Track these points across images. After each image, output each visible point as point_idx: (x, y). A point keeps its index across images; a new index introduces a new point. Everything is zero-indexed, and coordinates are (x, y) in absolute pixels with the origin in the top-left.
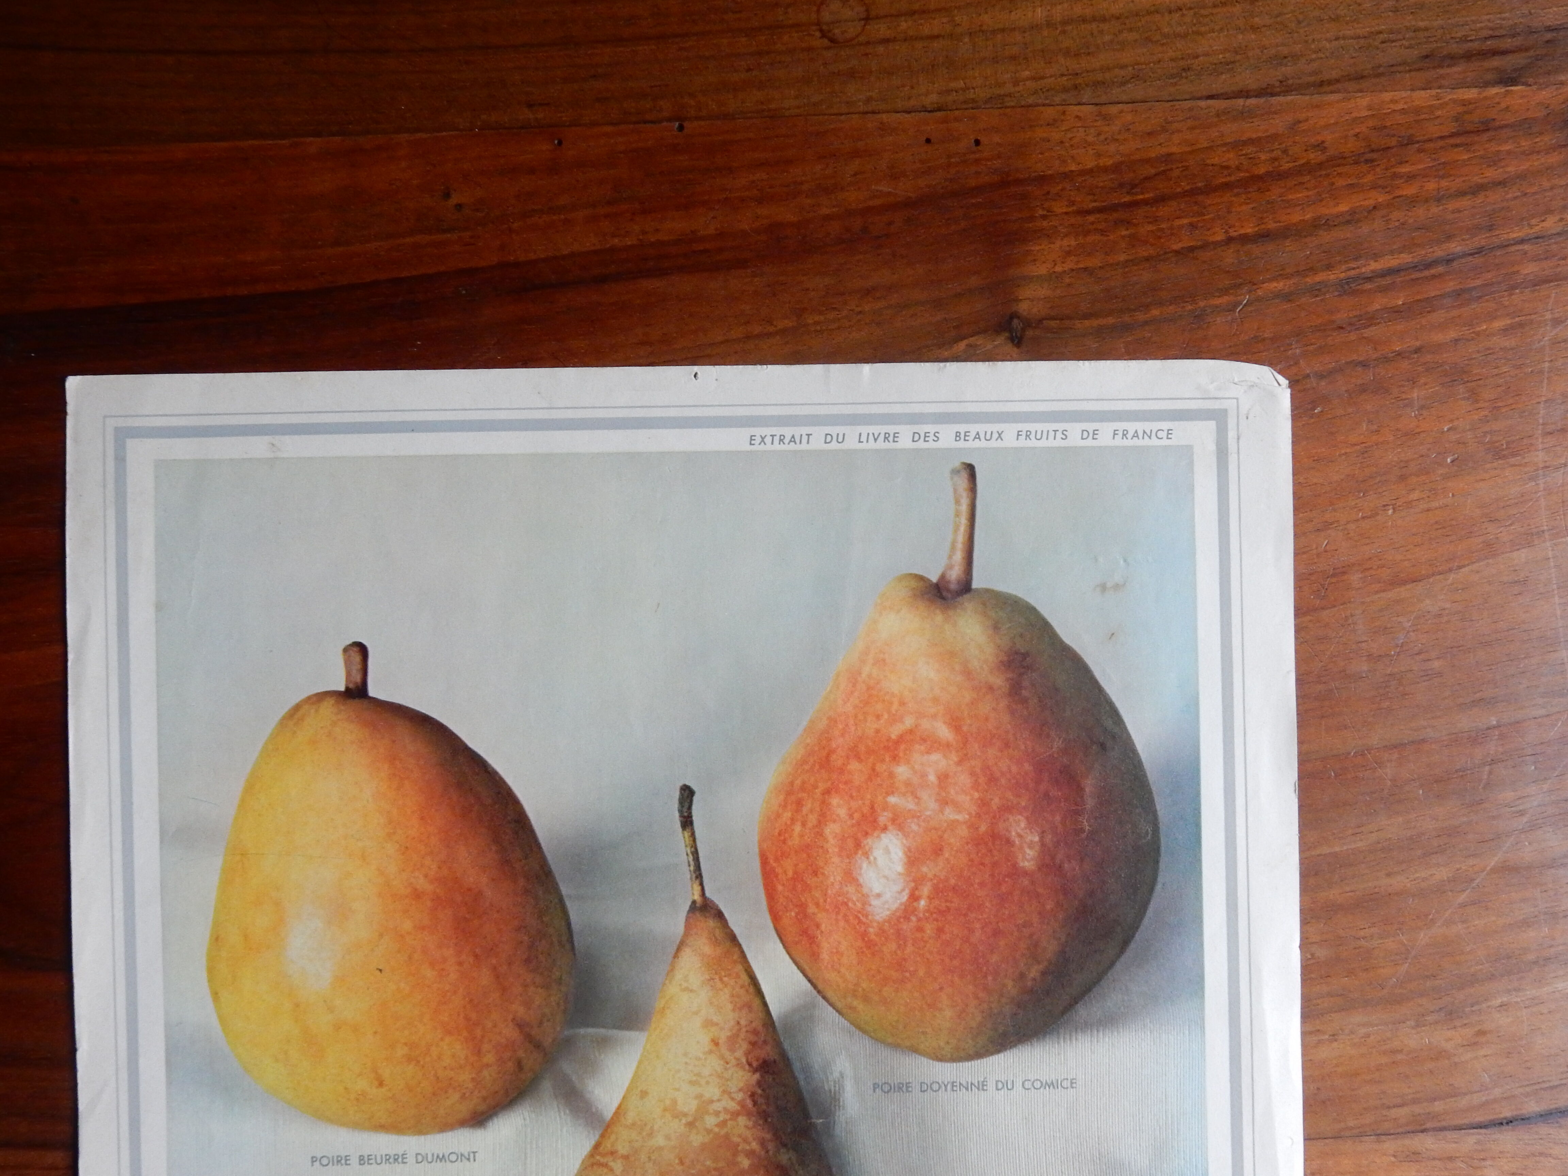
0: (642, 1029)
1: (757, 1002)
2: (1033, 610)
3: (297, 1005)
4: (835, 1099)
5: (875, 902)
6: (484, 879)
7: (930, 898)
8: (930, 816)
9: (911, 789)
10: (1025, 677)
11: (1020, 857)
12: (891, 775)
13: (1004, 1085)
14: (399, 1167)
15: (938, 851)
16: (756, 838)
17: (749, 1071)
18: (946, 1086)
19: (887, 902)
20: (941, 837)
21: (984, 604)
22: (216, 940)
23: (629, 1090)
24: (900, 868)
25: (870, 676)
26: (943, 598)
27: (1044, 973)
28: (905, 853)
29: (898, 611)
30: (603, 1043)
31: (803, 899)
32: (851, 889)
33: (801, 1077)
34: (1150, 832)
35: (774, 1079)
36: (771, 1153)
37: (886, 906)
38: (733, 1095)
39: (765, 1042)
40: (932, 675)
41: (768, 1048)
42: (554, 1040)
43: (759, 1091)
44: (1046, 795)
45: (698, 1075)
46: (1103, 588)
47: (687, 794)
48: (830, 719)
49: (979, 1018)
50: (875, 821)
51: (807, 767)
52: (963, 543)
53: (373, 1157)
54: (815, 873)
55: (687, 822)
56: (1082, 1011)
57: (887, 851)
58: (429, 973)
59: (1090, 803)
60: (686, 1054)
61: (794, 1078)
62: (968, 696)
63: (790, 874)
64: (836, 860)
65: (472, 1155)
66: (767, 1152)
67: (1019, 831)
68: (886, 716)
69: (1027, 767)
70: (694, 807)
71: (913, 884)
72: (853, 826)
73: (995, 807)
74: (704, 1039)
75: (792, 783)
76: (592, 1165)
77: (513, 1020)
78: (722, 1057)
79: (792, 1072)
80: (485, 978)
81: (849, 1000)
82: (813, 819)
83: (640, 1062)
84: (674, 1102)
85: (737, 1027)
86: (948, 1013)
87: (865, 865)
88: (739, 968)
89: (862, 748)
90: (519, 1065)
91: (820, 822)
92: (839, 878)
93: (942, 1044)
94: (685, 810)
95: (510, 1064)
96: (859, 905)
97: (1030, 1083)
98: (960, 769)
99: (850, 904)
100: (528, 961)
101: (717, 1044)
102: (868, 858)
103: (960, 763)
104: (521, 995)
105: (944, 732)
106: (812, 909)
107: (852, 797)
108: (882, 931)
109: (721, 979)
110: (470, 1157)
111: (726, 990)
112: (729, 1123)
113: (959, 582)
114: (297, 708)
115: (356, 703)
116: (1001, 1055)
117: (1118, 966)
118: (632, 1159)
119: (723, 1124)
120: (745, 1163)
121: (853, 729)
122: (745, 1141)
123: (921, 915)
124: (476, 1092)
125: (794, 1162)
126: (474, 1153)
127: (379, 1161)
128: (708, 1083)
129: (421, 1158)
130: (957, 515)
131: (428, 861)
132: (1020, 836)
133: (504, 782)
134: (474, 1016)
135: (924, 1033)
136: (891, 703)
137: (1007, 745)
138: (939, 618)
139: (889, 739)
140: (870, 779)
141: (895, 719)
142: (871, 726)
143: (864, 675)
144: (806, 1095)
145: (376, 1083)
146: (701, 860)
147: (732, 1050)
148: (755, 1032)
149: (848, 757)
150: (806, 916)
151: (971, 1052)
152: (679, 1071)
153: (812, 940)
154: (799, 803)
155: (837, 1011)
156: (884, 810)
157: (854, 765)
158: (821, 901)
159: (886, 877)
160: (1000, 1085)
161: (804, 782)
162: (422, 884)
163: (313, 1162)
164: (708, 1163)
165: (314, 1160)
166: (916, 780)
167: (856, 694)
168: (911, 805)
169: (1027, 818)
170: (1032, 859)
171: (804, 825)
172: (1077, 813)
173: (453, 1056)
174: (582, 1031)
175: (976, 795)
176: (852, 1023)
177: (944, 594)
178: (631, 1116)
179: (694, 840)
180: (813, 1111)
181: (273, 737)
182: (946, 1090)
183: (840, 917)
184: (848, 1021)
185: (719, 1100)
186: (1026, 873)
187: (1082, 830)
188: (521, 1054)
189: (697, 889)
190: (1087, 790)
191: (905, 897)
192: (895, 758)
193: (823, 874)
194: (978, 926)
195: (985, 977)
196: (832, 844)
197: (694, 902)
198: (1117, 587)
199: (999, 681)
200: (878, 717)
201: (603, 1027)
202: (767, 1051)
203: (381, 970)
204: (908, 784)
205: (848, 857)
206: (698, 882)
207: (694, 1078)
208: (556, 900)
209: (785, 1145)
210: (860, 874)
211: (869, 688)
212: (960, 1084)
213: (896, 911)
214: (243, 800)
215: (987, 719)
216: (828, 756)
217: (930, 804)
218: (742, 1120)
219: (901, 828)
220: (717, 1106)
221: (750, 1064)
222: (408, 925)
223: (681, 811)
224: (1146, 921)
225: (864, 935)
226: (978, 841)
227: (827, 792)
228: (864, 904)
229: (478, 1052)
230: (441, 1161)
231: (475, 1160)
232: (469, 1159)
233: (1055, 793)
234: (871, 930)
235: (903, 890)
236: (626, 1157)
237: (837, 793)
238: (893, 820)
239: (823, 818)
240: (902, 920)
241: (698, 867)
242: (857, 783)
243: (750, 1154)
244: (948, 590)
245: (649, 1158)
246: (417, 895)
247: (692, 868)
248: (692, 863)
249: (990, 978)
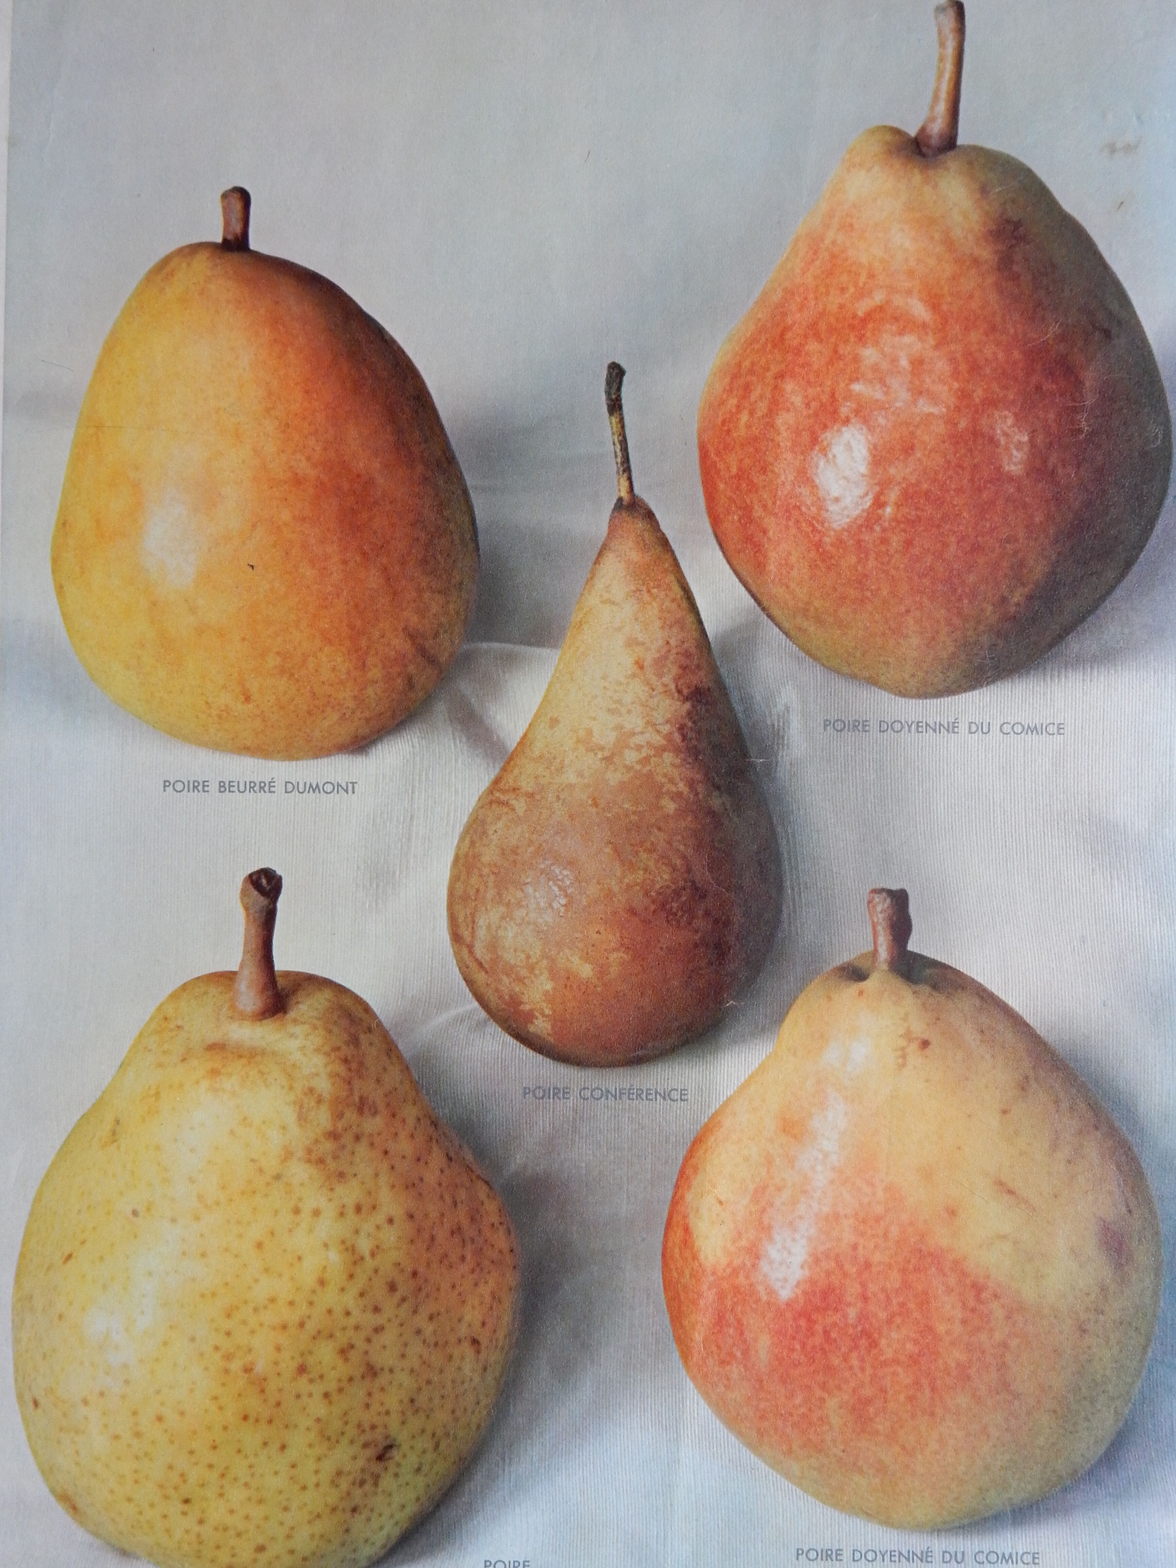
0: (555, 646)
1: (690, 619)
2: (1029, 172)
3: (154, 604)
4: (778, 735)
5: (833, 508)
6: (376, 465)
7: (898, 505)
8: (900, 408)
9: (880, 377)
10: (1017, 249)
11: (1005, 460)
12: (856, 359)
13: (980, 728)
14: (265, 797)
15: (908, 449)
16: (695, 427)
17: (679, 700)
18: (910, 727)
19: (846, 508)
20: (912, 433)
21: (970, 163)
22: (64, 524)
23: (537, 716)
24: (863, 469)
25: (834, 243)
26: (923, 155)
27: (1030, 598)
28: (869, 449)
29: (869, 170)
30: (509, 661)
31: (748, 501)
32: (805, 491)
33: (738, 708)
34: (1160, 436)
35: (707, 711)
36: (701, 796)
37: (846, 513)
38: (658, 727)
39: (698, 667)
40: (907, 244)
41: (702, 673)
42: (451, 655)
43: (690, 724)
44: (1038, 388)
45: (619, 702)
46: (1112, 149)
47: (616, 373)
48: (786, 290)
49: (951, 649)
50: (835, 412)
51: (757, 346)
52: (948, 93)
53: (235, 784)
54: (764, 470)
55: (615, 406)
56: (1073, 645)
57: (849, 447)
58: (309, 573)
59: (1090, 400)
60: (604, 678)
61: (731, 709)
62: (948, 269)
63: (734, 470)
64: (789, 456)
65: (350, 786)
66: (697, 794)
67: (1005, 428)
68: (852, 290)
69: (1016, 355)
70: (624, 389)
71: (878, 488)
72: (809, 417)
73: (977, 400)
74: (627, 660)
75: (739, 365)
76: (491, 802)
77: (405, 629)
78: (648, 683)
79: (729, 702)
80: (373, 579)
81: (799, 620)
82: (762, 408)
83: (551, 684)
84: (590, 732)
85: (665, 650)
86: (915, 641)
87: (822, 464)
88: (671, 578)
89: (823, 326)
90: (410, 683)
91: (770, 410)
92: (791, 477)
93: (906, 676)
94: (613, 391)
95: (399, 681)
96: (814, 509)
97: (1009, 726)
98: (937, 353)
99: (804, 509)
100: (424, 561)
101: (641, 667)
102: (825, 455)
103: (937, 347)
104: (415, 601)
105: (919, 310)
106: (758, 512)
107: (809, 382)
108: (840, 542)
109: (649, 591)
110: (348, 788)
111: (655, 605)
112: (653, 760)
113: (941, 136)
114: (166, 260)
115: (235, 257)
116: (976, 693)
117: (1118, 592)
118: (538, 797)
119: (646, 760)
120: (670, 806)
121: (813, 303)
122: (672, 781)
123: (886, 524)
124: (358, 713)
125: (728, 807)
126: (353, 783)
127: (242, 789)
128: (629, 712)
129: (291, 787)
130: (942, 59)
131: (311, 442)
132: (1006, 435)
133: (403, 352)
134: (359, 623)
135: (887, 664)
136: (858, 274)
137: (993, 328)
138: (917, 178)
139: (855, 316)
140: (831, 362)
141: (863, 293)
142: (833, 301)
143: (827, 242)
144: (745, 730)
145: (242, 698)
146: (630, 450)
147: (660, 675)
148: (687, 654)
149: (806, 336)
150: (751, 520)
151: (941, 687)
152: (596, 697)
153: (758, 548)
154: (747, 388)
155: (786, 634)
156: (845, 399)
157: (813, 346)
158: (770, 503)
159: (845, 478)
160: (974, 728)
161: (753, 364)
162: (303, 467)
163: (165, 786)
164: (626, 806)
165: (166, 784)
166: (885, 365)
167: (818, 263)
168: (878, 394)
169: (1016, 415)
170: (1020, 463)
171: (751, 414)
172: (1074, 410)
173: (334, 669)
174: (485, 645)
175: (956, 385)
176: (801, 647)
177: (924, 150)
178: (538, 748)
179: (623, 427)
180: (753, 750)
181: (139, 293)
182: (910, 731)
183: (791, 523)
184: (798, 646)
185: (642, 733)
186: (1011, 479)
187: (1080, 431)
188: (412, 669)
189: (624, 484)
190: (1087, 384)
191: (868, 502)
192: (861, 338)
193: (773, 472)
194: (953, 539)
195: (960, 600)
196: (784, 437)
197: (620, 499)
198: (1129, 148)
199: (986, 253)
200: (843, 290)
201: (509, 641)
202: (701, 678)
203: (252, 567)
204: (875, 369)
205: (802, 453)
206: (625, 475)
207: (614, 706)
208: (460, 492)
209: (718, 788)
210: (816, 474)
211: (833, 256)
212: (927, 725)
213: (856, 519)
214: (100, 366)
215: (971, 297)
216: (782, 335)
217: (901, 395)
218: (668, 757)
219: (865, 421)
220: (639, 740)
221: (679, 692)
222: (286, 515)
223: (608, 393)
224: (1153, 541)
225: (818, 545)
226: (956, 438)
227: (781, 376)
228: (820, 508)
229: (363, 666)
230: (314, 791)
231: (354, 792)
232: (346, 791)
233: (1049, 386)
234: (827, 540)
235: (867, 494)
236: (531, 795)
237: (791, 377)
238: (857, 412)
239: (775, 405)
240: (863, 529)
241: (626, 460)
242: (815, 367)
243: (677, 796)
244: (928, 146)
245: (558, 797)
246: (297, 481)
247: (619, 460)
248: (619, 454)
249: (966, 601)
